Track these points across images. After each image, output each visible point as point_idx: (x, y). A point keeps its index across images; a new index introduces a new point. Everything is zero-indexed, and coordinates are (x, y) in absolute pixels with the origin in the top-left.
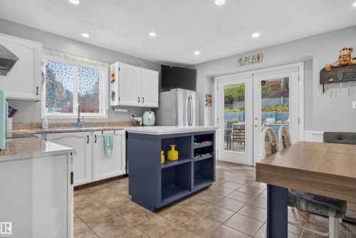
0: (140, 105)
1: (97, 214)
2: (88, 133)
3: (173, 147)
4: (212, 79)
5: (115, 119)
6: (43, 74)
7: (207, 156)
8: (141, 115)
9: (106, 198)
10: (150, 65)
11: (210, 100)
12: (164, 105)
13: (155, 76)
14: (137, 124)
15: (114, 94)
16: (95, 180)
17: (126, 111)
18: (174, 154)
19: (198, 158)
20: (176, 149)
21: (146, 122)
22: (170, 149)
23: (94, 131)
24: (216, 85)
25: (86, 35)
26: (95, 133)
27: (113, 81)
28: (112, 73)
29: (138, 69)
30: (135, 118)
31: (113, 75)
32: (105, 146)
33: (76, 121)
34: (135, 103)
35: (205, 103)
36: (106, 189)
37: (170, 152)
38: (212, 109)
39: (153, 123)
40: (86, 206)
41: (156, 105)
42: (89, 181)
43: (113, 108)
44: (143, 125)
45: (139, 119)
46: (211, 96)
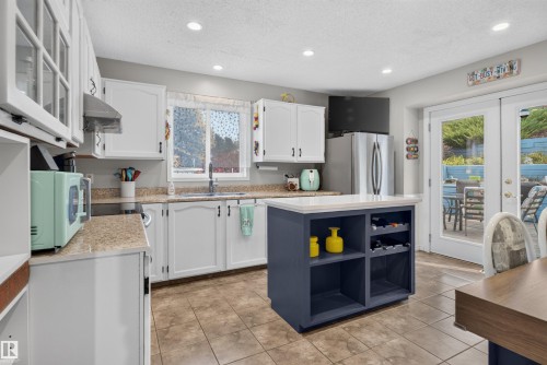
0: (296, 160)
1: (221, 320)
2: (219, 203)
3: (335, 232)
4: (419, 112)
5: (260, 181)
6: (167, 125)
7: (398, 249)
8: (299, 175)
9: (239, 296)
10: (311, 97)
11: (414, 148)
12: (333, 159)
13: (319, 114)
14: (291, 188)
15: (257, 145)
16: (229, 268)
17: (276, 169)
18: (336, 243)
19: (380, 251)
20: (339, 235)
21: (305, 185)
22: (330, 234)
23: (227, 199)
24: (426, 121)
25: (218, 68)
26: (228, 203)
27: (257, 126)
28: (255, 115)
29: (292, 106)
30: (289, 180)
31: (257, 119)
32: (242, 222)
33: (208, 185)
34: (287, 158)
35: (406, 153)
36: (242, 284)
37: (329, 240)
38: (419, 163)
39: (316, 186)
40: (211, 306)
41: (321, 159)
42: (221, 268)
43: (257, 165)
44: (301, 190)
45: (295, 181)
46: (416, 141)
